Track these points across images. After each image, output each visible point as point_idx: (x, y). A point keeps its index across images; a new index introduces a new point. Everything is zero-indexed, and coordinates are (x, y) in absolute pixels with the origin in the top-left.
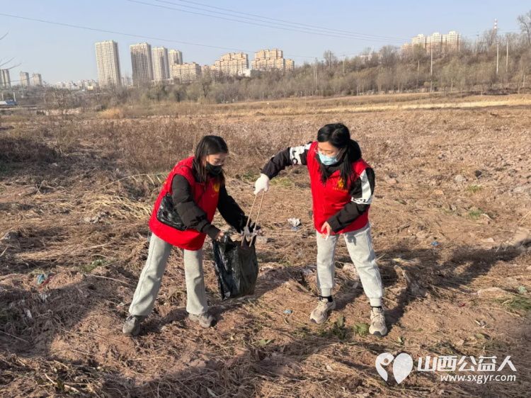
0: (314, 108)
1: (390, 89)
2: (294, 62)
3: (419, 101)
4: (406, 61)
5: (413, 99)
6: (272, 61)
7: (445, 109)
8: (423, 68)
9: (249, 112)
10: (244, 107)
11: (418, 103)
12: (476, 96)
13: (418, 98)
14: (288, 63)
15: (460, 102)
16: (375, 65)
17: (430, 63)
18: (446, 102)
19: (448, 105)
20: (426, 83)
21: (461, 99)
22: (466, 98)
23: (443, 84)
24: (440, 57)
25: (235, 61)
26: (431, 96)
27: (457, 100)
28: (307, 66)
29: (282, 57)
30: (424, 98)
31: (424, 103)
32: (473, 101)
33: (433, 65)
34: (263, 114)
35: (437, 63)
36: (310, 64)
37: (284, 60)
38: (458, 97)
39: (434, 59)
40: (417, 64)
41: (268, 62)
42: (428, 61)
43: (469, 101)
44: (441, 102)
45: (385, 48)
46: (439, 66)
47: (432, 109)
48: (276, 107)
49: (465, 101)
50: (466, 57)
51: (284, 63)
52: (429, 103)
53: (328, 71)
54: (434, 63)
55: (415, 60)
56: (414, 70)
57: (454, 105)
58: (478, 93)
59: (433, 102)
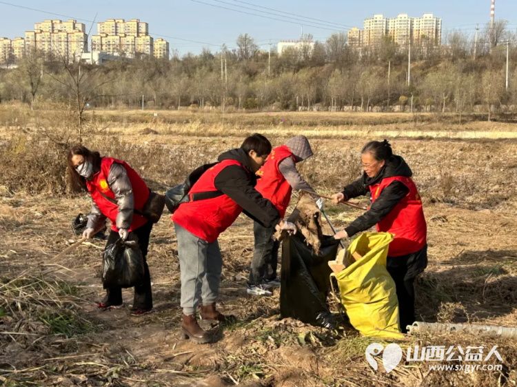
0: (237, 127)
1: (346, 104)
2: (167, 44)
3: (397, 125)
4: (369, 61)
5: (389, 122)
6: (130, 39)
7: (438, 139)
8: (397, 73)
9: (126, 127)
10: (114, 119)
11: (397, 129)
12: (481, 123)
13: (395, 121)
14: (158, 45)
15: (458, 130)
16: (321, 64)
17: (407, 67)
18: (439, 129)
19: (443, 134)
20: (403, 98)
21: (461, 126)
22: (467, 125)
23: (427, 100)
24: (421, 59)
25: (63, 35)
26: (415, 119)
27: (455, 126)
28: (208, 57)
29: (147, 34)
30: (405, 121)
31: (406, 129)
32: (478, 129)
33: (412, 70)
34: (156, 133)
35: (417, 67)
36: (213, 53)
37: (152, 39)
38: (457, 122)
39: (413, 60)
40: (388, 66)
41: (124, 41)
42: (404, 64)
43: (471, 129)
44: (431, 129)
45: (335, 37)
46: (420, 72)
47: (421, 138)
48: (172, 122)
49: (467, 129)
50: (460, 61)
51: (152, 45)
52: (414, 130)
53: (244, 68)
54: (413, 66)
55: (384, 61)
56: (382, 75)
57: (451, 135)
58: (484, 118)
59: (420, 129)
